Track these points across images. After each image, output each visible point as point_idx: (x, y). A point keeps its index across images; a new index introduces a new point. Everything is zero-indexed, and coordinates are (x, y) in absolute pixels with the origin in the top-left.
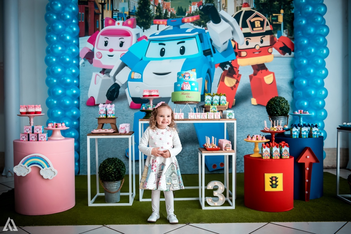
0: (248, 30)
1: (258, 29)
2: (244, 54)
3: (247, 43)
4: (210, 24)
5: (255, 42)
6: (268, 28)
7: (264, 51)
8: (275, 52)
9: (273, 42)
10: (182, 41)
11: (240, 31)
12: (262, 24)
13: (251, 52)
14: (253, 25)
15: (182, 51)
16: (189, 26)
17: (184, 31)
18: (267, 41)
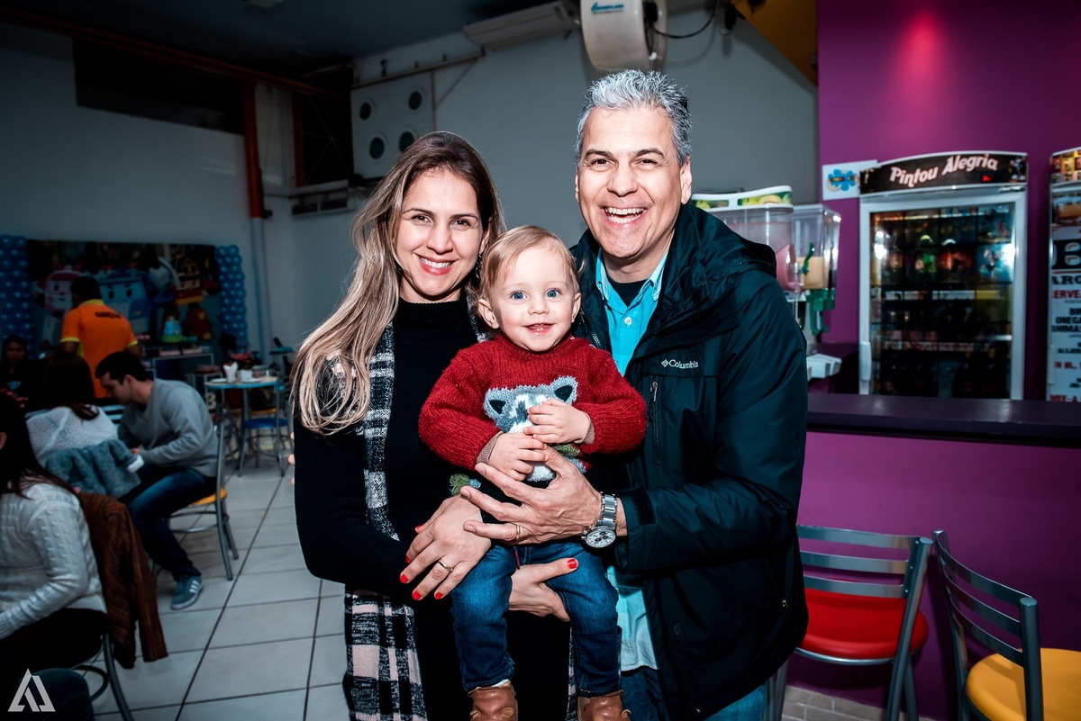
0: (182, 274)
1: (190, 274)
2: (181, 295)
3: (183, 286)
4: (152, 270)
5: (188, 285)
6: (197, 273)
7: (196, 292)
8: (205, 293)
9: (202, 286)
10: (128, 284)
11: (176, 276)
12: (193, 269)
13: (187, 293)
14: (186, 271)
15: (129, 293)
16: (134, 272)
17: (129, 275)
18: (198, 284)
